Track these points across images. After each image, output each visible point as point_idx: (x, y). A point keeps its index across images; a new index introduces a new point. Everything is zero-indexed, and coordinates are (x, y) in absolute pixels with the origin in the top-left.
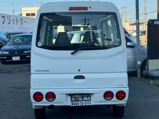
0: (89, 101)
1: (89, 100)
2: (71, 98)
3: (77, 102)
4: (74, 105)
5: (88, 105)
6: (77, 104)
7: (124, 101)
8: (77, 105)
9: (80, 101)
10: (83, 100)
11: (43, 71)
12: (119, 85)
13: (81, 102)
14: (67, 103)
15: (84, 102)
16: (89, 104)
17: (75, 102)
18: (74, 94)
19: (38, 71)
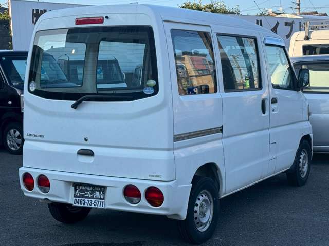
0: (102, 201)
1: (102, 199)
2: (75, 190)
3: (83, 199)
4: (77, 204)
5: (99, 207)
6: (83, 202)
7: (161, 207)
8: (82, 205)
9: (88, 197)
10: (92, 198)
11: (36, 136)
12: (153, 176)
13: (90, 200)
14: (68, 199)
15: (93, 200)
16: (101, 207)
17: (80, 199)
18: (81, 184)
19: (30, 135)
